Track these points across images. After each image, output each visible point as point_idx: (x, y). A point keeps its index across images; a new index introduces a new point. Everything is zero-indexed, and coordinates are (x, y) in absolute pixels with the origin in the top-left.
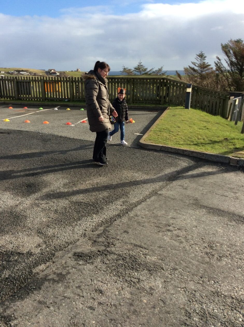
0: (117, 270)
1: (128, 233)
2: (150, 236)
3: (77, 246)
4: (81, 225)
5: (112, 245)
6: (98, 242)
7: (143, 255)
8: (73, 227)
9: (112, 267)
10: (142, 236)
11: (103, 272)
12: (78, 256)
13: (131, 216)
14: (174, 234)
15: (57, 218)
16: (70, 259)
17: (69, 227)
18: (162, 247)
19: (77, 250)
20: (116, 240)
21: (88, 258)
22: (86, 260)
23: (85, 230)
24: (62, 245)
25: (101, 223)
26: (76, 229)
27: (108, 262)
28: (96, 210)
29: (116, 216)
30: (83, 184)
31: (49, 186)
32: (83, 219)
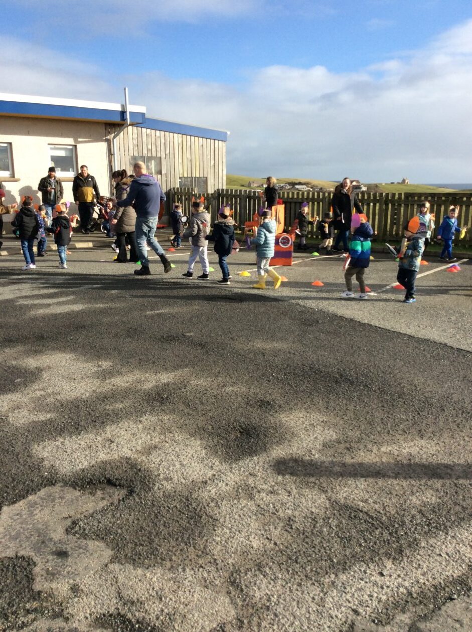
8: (322, 591)
15: (287, 547)
28: (397, 546)
29: (454, 583)
30: (372, 452)
31: (289, 441)
32: (356, 569)
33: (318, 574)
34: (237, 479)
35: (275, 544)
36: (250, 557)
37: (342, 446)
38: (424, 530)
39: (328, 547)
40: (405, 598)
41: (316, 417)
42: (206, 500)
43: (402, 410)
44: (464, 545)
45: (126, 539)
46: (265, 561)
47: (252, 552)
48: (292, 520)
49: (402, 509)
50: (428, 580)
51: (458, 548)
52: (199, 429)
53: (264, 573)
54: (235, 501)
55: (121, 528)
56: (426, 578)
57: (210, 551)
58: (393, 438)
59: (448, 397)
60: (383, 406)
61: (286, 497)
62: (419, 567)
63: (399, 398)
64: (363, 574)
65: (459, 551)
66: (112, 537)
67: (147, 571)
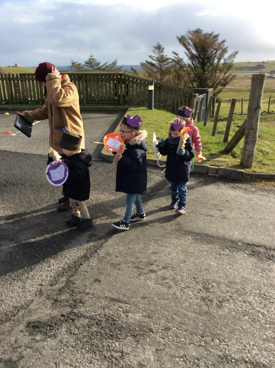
0: (90, 342)
1: (99, 281)
2: (129, 282)
3: (30, 312)
4: (34, 277)
5: (79, 303)
6: (61, 301)
7: (124, 313)
9: (84, 338)
10: (120, 285)
11: (71, 348)
12: (33, 327)
13: (101, 256)
14: (159, 276)
16: (22, 334)
17: (17, 283)
18: (146, 298)
19: (32, 318)
20: (85, 295)
21: (48, 328)
22: (46, 332)
23: (41, 285)
24: (10, 312)
25: (62, 272)
26: (27, 285)
27: (76, 332)
29: (82, 258)
32: (37, 268)
38: (65, 242)
56: (69, 261)
62: (66, 257)
64: (41, 269)
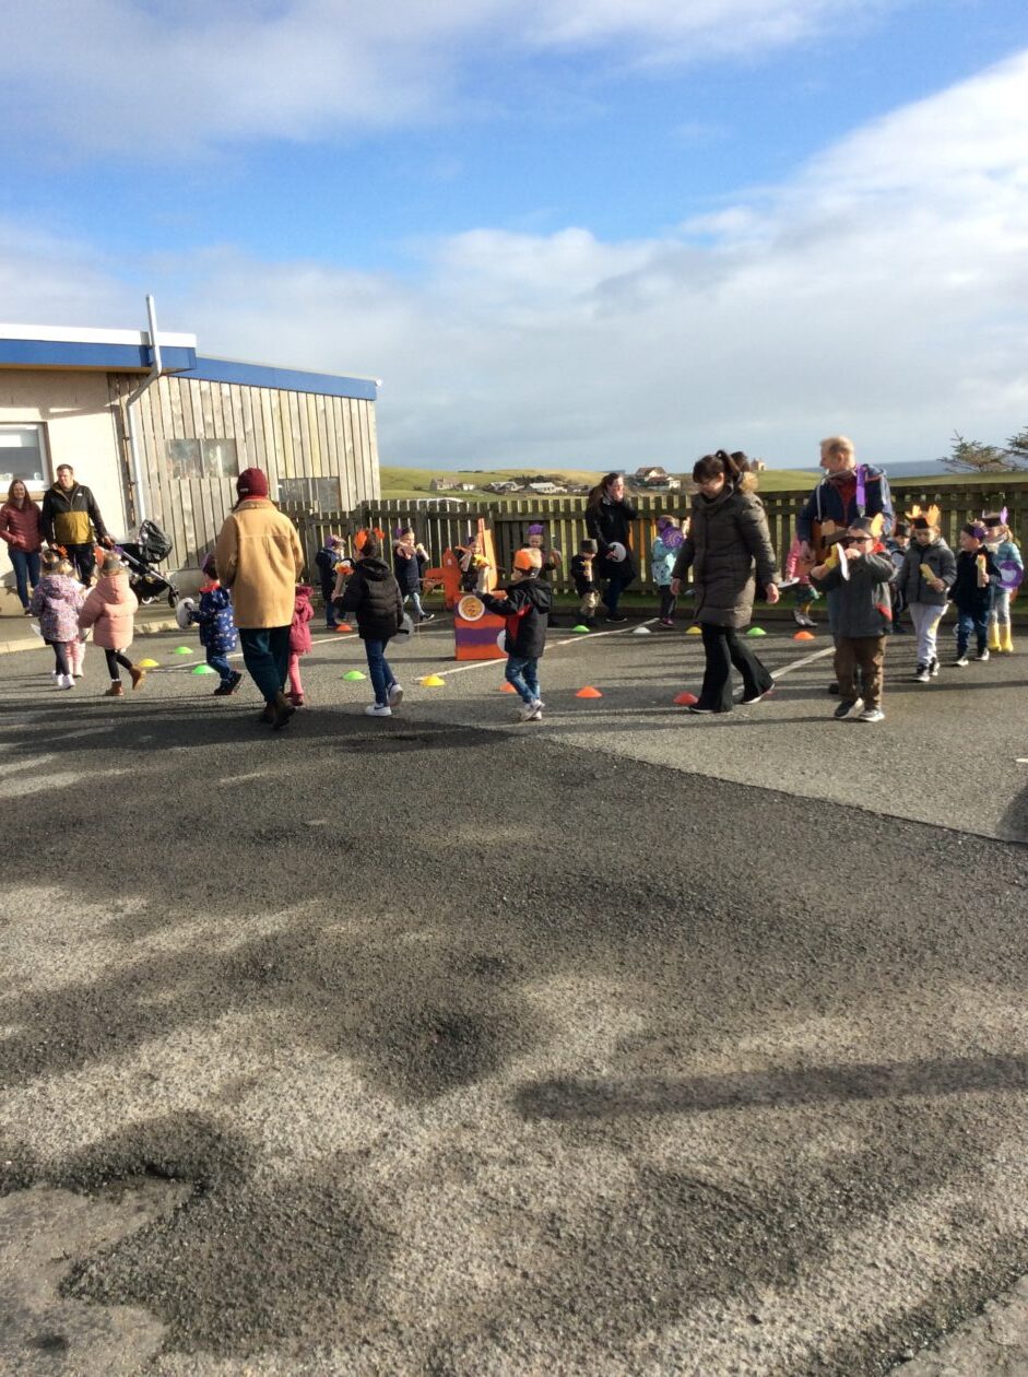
8: (631, 1370)
13: (1007, 1341)
28: (783, 1254)
29: (907, 1324)
30: (720, 1051)
31: (545, 1044)
32: (699, 1312)
33: (620, 1332)
34: (436, 1140)
35: (525, 1275)
36: (470, 1309)
37: (658, 1045)
38: (837, 1213)
39: (639, 1270)
40: (805, 1367)
41: (600, 985)
42: (370, 1192)
43: (779, 955)
44: (921, 1238)
45: (195, 1296)
46: (505, 1316)
47: (476, 1299)
48: (559, 1219)
49: (791, 1173)
50: (851, 1323)
51: (910, 1247)
52: (347, 1035)
53: (502, 1342)
54: (434, 1189)
55: (184, 1273)
56: (847, 1320)
57: (384, 1305)
58: (763, 1019)
59: (871, 921)
60: (739, 951)
61: (543, 1169)
62: (832, 1296)
63: (771, 928)
64: (716, 1322)
65: (912, 1254)
66: (164, 1293)
67: (245, 1364)
